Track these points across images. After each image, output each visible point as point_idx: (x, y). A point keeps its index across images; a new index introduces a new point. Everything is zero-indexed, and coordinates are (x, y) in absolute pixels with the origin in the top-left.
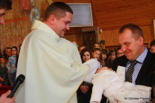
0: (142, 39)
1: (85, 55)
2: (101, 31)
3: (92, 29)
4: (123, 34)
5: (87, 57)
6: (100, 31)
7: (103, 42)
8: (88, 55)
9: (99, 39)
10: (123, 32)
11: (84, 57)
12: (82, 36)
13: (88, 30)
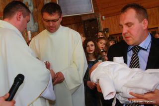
0: (146, 22)
1: (89, 46)
2: (104, 17)
3: (93, 17)
4: (125, 13)
5: (91, 47)
6: (102, 18)
7: (106, 30)
8: (92, 46)
9: (102, 27)
10: (126, 12)
11: (88, 48)
12: (83, 26)
13: (89, 18)
